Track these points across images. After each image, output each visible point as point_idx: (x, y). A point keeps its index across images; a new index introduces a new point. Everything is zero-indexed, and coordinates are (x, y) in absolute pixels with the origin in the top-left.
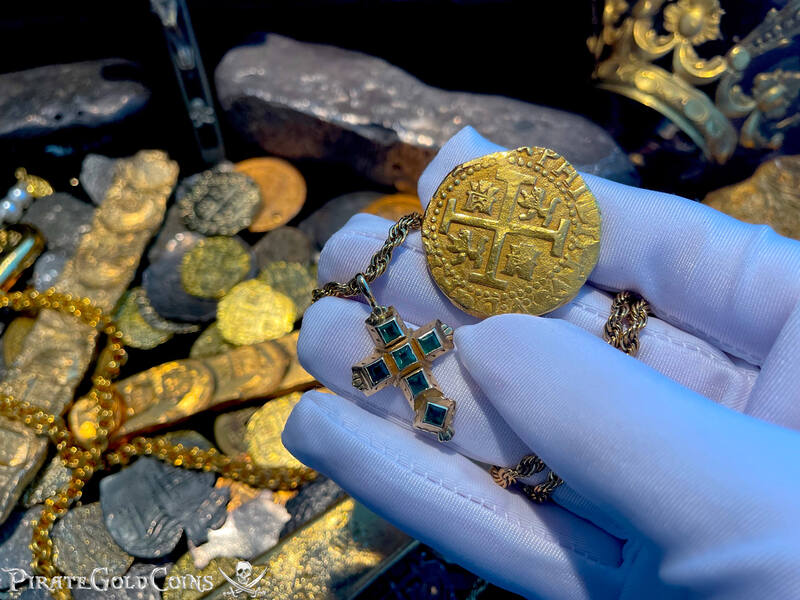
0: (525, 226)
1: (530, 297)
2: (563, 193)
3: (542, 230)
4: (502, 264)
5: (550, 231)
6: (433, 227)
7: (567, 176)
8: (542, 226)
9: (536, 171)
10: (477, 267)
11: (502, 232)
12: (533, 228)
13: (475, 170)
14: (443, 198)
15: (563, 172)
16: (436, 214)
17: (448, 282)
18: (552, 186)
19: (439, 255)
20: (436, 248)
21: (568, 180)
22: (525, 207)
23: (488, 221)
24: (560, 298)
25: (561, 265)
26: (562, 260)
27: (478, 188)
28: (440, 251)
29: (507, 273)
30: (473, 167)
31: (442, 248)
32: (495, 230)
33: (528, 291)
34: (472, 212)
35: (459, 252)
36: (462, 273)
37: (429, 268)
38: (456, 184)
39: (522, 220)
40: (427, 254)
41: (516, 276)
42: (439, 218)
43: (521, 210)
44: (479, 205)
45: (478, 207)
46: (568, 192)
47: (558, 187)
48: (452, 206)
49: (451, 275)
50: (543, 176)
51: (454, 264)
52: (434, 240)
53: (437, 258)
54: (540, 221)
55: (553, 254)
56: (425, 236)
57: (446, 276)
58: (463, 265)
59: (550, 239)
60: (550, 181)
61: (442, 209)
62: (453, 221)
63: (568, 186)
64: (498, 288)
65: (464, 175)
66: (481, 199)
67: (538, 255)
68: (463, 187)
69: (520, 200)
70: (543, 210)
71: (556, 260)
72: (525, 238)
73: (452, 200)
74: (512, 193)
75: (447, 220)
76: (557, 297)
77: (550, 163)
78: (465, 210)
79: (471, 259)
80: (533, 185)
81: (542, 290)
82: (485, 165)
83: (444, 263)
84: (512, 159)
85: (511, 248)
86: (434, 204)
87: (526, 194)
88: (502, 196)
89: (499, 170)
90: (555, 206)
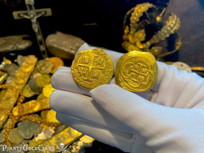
0: (96, 67)
3: (100, 67)
4: (91, 75)
5: (102, 68)
6: (74, 67)
7: (105, 55)
9: (98, 54)
10: (85, 77)
12: (98, 67)
14: (76, 60)
15: (104, 54)
16: (74, 64)
17: (78, 81)
19: (76, 74)
20: (75, 72)
21: (105, 56)
23: (87, 66)
27: (85, 58)
29: (93, 78)
30: (83, 53)
32: (89, 68)
33: (98, 82)
34: (83, 63)
35: (81, 73)
36: (82, 78)
37: (73, 77)
38: (79, 57)
39: (96, 65)
40: (73, 74)
41: (95, 78)
43: (95, 63)
45: (85, 62)
46: (105, 59)
47: (103, 57)
48: (78, 62)
49: (79, 79)
50: (100, 55)
51: (79, 76)
52: (74, 70)
53: (75, 75)
54: (99, 65)
55: (103, 73)
56: (72, 69)
57: (78, 79)
58: (82, 76)
59: (102, 70)
60: (101, 56)
61: (76, 63)
62: (79, 66)
63: (105, 57)
64: (91, 82)
65: (81, 55)
66: (85, 60)
67: (100, 73)
68: (81, 58)
69: (95, 61)
70: (100, 63)
71: (104, 74)
72: (97, 69)
73: (78, 61)
74: (92, 59)
75: (77, 66)
76: (105, 83)
77: (101, 52)
78: (81, 63)
79: (84, 75)
80: (97, 57)
81: (101, 81)
82: (86, 52)
83: (77, 76)
84: (92, 51)
85: (93, 72)
86: (74, 62)
87: (96, 59)
88: (90, 59)
89: (89, 53)
90: (103, 62)
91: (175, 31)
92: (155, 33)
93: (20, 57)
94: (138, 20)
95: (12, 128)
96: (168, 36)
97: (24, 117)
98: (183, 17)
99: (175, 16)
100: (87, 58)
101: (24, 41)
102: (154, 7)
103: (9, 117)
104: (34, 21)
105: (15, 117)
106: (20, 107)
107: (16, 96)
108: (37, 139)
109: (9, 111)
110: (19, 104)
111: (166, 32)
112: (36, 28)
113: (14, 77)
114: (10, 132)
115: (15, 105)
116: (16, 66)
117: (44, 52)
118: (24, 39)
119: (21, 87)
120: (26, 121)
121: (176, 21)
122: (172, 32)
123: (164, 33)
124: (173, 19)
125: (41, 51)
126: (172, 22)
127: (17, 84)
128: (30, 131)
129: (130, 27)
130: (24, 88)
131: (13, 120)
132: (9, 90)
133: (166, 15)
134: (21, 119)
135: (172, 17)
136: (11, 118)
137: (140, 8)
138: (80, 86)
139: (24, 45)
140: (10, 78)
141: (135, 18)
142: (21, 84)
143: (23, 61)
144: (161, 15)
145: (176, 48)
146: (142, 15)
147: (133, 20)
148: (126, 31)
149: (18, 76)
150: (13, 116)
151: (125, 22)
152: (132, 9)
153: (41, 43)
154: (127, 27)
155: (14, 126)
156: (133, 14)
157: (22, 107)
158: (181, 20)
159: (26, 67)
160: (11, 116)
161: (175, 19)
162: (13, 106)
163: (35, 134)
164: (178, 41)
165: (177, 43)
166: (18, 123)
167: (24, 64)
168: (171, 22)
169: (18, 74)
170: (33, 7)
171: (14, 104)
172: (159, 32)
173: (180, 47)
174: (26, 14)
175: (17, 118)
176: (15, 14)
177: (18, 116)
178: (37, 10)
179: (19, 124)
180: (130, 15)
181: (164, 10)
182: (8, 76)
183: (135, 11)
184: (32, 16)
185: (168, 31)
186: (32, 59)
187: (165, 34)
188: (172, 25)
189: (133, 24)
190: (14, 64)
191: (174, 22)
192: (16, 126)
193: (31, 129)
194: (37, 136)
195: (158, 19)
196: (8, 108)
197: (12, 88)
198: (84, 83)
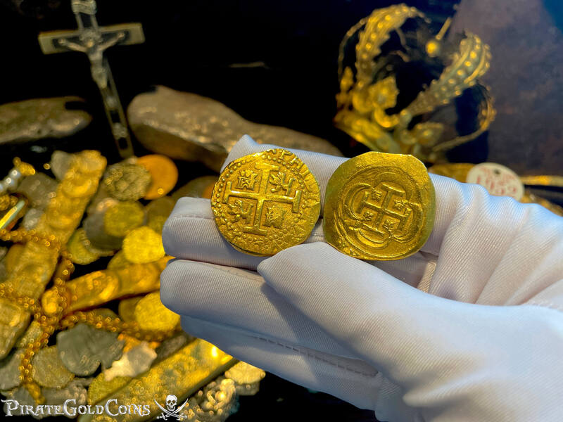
0: (275, 196)
2: (296, 175)
3: (286, 197)
4: (263, 219)
5: (291, 198)
6: (218, 200)
7: (298, 165)
8: (286, 195)
9: (279, 163)
10: (247, 223)
11: (261, 202)
12: (280, 197)
13: (242, 164)
14: (223, 182)
15: (294, 163)
16: (220, 192)
17: (230, 234)
18: (289, 171)
19: (223, 217)
20: (221, 213)
21: (298, 167)
22: (274, 185)
23: (252, 195)
25: (298, 218)
26: (299, 215)
27: (245, 175)
28: (224, 215)
29: (267, 225)
30: (241, 162)
31: (225, 213)
32: (257, 199)
33: (281, 236)
34: (242, 189)
35: (236, 214)
36: (238, 227)
37: (217, 226)
38: (231, 173)
39: (273, 192)
41: (272, 227)
42: (221, 194)
43: (272, 187)
45: (245, 186)
46: (298, 174)
47: (293, 172)
48: (229, 187)
49: (232, 230)
50: (284, 165)
51: (233, 223)
52: (219, 208)
53: (222, 220)
54: (283, 193)
55: (293, 212)
56: (213, 206)
57: (229, 230)
58: (239, 223)
59: (291, 203)
60: (288, 168)
61: (223, 189)
62: (230, 196)
63: (299, 170)
64: (262, 235)
65: (235, 167)
66: (247, 181)
67: (284, 213)
68: (235, 175)
69: (270, 181)
70: (285, 186)
71: (295, 215)
72: (276, 203)
73: (229, 183)
74: (265, 176)
75: (226, 196)
76: (298, 238)
77: (287, 158)
78: (237, 188)
79: (244, 218)
80: (278, 171)
81: (289, 234)
82: (248, 161)
83: (227, 222)
84: (264, 157)
85: (268, 210)
86: (218, 186)
87: (274, 177)
88: (260, 178)
89: (257, 163)
90: (292, 183)
91: (477, 79)
92: (425, 86)
93: (58, 156)
94: (377, 51)
95: (42, 348)
96: (458, 93)
97: (74, 318)
98: (498, 41)
99: (478, 41)
100: (250, 176)
101: (68, 114)
102: (421, 15)
103: (32, 318)
104: (96, 57)
105: (48, 317)
106: (63, 290)
107: (50, 261)
108: (109, 375)
109: (33, 301)
110: (59, 281)
111: (452, 82)
112: (101, 76)
113: (45, 209)
114: (37, 358)
115: (50, 285)
116: (49, 181)
117: (123, 142)
118: (70, 106)
119: (63, 237)
120: (80, 327)
121: (480, 55)
122: (470, 82)
123: (447, 87)
124: (472, 48)
125: (117, 138)
126: (469, 56)
127: (54, 229)
128: (92, 354)
129: (355, 71)
130: (71, 238)
131: (44, 325)
132: (30, 244)
133: (452, 38)
134: (66, 323)
135: (470, 42)
136: (40, 321)
137: (383, 19)
139: (69, 124)
140: (32, 212)
141: (369, 47)
142: (65, 230)
143: (68, 167)
144: (439, 37)
145: (480, 127)
146: (387, 37)
147: (365, 51)
148: (345, 83)
149: (55, 208)
150: (43, 313)
151: (341, 57)
152: (362, 23)
153: (116, 118)
154: (348, 72)
155: (47, 341)
156: (363, 37)
157: (69, 290)
158: (492, 51)
159: (76, 183)
160: (37, 316)
161: (477, 47)
162: (42, 287)
163: (104, 362)
164: (486, 108)
165: (484, 113)
166: (57, 332)
167: (70, 174)
168: (465, 56)
169: (54, 201)
170: (94, 21)
171: (46, 283)
172: (434, 82)
173: (492, 124)
174: (75, 40)
175: (56, 319)
176: (45, 41)
177: (57, 314)
178: (104, 30)
179: (61, 336)
180: (355, 40)
181: (447, 24)
182: (29, 206)
183: (370, 28)
184: (91, 44)
185: (459, 81)
186: (93, 161)
187: (451, 89)
188: (468, 64)
189: (362, 62)
190: (42, 176)
191: (474, 55)
192: (52, 341)
193: (94, 349)
194: (109, 367)
195: (432, 48)
196: (31, 293)
197: (39, 239)
198: (244, 238)
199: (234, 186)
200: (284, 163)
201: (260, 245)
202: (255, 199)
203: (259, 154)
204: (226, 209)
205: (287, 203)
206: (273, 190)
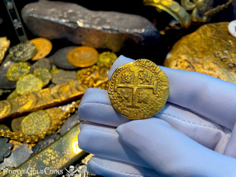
0: (143, 85)
1: (149, 110)
2: (153, 73)
3: (149, 86)
4: (137, 99)
5: (151, 86)
6: (112, 90)
7: (154, 67)
8: (149, 85)
9: (143, 67)
10: (129, 102)
11: (135, 89)
12: (146, 86)
13: (123, 69)
14: (113, 80)
15: (152, 66)
16: (112, 86)
17: (119, 108)
18: (149, 71)
19: (115, 100)
20: (113, 97)
22: (142, 79)
23: (130, 86)
24: (159, 108)
25: (157, 97)
26: (157, 95)
27: (125, 75)
28: (115, 98)
29: (139, 102)
30: (122, 68)
31: (116, 97)
32: (133, 88)
33: (148, 107)
34: (124, 83)
35: (122, 97)
36: (124, 104)
38: (117, 75)
39: (141, 83)
41: (142, 103)
42: (113, 87)
43: (141, 80)
44: (126, 80)
45: (126, 81)
46: (155, 72)
47: (151, 71)
48: (117, 82)
49: (120, 106)
51: (120, 102)
52: (112, 94)
54: (147, 83)
58: (124, 102)
59: (152, 89)
60: (148, 69)
61: (114, 84)
62: (118, 87)
63: (154, 70)
64: (137, 108)
65: (119, 71)
66: (126, 79)
67: (149, 95)
68: (120, 75)
69: (140, 77)
70: (148, 79)
71: (155, 95)
72: (143, 90)
73: (117, 80)
74: (136, 75)
75: (116, 87)
76: (158, 108)
77: (147, 64)
78: (121, 83)
79: (126, 99)
80: (143, 72)
81: (152, 106)
82: (126, 67)
83: (117, 102)
84: (134, 64)
85: (139, 93)
86: (111, 83)
87: (141, 75)
88: (133, 76)
89: (131, 68)
90: (151, 77)
100: (128, 76)
138: (123, 116)
198: (127, 110)
199: (119, 82)
200: (146, 67)
201: (136, 113)
202: (131, 88)
203: (132, 63)
204: (116, 95)
205: (150, 89)
206: (141, 82)
